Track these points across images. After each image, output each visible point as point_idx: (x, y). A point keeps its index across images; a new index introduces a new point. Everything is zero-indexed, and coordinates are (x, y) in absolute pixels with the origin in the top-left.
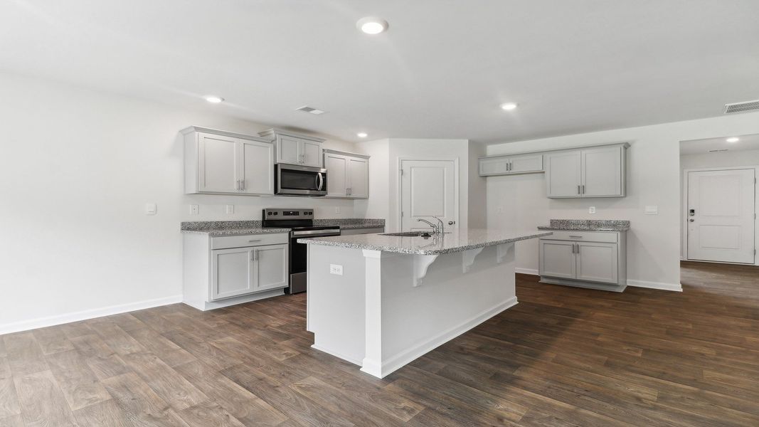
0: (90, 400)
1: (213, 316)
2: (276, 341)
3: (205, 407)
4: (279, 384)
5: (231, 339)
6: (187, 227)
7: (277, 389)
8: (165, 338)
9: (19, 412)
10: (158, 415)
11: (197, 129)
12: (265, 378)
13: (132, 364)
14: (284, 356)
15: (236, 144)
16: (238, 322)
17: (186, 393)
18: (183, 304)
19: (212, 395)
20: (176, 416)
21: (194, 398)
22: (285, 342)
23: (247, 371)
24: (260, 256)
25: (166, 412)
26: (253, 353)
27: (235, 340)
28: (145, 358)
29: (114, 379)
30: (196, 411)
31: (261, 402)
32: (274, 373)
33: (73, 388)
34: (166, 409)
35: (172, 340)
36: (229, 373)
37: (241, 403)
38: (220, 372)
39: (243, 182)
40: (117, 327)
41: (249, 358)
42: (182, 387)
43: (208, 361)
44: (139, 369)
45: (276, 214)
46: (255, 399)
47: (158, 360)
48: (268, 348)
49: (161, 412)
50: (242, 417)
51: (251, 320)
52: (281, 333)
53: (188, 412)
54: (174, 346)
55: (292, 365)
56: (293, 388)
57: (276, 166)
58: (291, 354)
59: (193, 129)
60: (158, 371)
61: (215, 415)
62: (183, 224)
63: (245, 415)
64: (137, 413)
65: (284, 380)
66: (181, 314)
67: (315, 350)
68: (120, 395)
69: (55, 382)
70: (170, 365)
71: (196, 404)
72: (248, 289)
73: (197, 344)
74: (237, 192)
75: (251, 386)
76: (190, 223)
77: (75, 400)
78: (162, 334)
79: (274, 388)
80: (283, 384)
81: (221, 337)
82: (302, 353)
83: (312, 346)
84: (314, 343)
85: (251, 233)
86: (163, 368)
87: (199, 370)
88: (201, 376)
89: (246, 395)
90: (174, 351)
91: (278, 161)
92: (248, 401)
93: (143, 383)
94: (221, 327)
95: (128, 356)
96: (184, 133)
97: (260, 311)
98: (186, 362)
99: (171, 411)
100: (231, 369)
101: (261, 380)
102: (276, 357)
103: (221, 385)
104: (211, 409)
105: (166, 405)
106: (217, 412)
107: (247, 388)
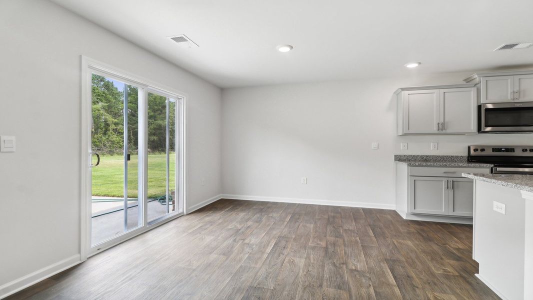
0: (318, 244)
1: (409, 224)
2: (443, 257)
3: (362, 273)
4: (420, 286)
5: (409, 243)
6: (399, 159)
7: (415, 288)
8: (369, 227)
9: (294, 237)
10: (337, 265)
11: (403, 89)
12: (412, 277)
13: (344, 235)
14: (442, 270)
15: (436, 94)
16: (424, 234)
17: (358, 261)
18: (395, 211)
19: (371, 270)
20: (345, 270)
21: (360, 266)
22: (452, 262)
23: (403, 267)
24: (455, 186)
25: (342, 265)
26: (418, 257)
27: (412, 245)
28: (353, 234)
29: (332, 239)
30: (356, 273)
31: (397, 290)
32: (422, 277)
33: (315, 236)
34: (343, 264)
35: (373, 230)
36: (391, 262)
37: (383, 283)
38: (385, 259)
39: (443, 124)
40: (351, 214)
41: (412, 260)
42: (359, 257)
43: (384, 250)
44: (346, 239)
45: (483, 150)
46: (395, 286)
47: (358, 239)
48: (432, 259)
49: (340, 264)
50: (377, 290)
51: (436, 236)
52: (453, 253)
53: (352, 271)
54: (371, 234)
55: (442, 280)
56: (429, 295)
57: (479, 107)
58: (450, 272)
59: (400, 90)
60: (353, 243)
61: (364, 281)
62: (395, 156)
63: (380, 291)
64: (330, 259)
65: (427, 286)
66: (389, 217)
67: (477, 279)
68: (330, 247)
69: (312, 230)
70: (362, 243)
71: (359, 269)
72: (443, 211)
73: (385, 238)
74: (437, 132)
75: (398, 277)
76: (400, 156)
77: (313, 241)
78: (370, 225)
79: (414, 287)
80: (423, 289)
81: (403, 239)
82: (461, 276)
83: (476, 275)
84: (478, 273)
85: (446, 166)
86: (357, 242)
87: (374, 252)
88: (373, 256)
89: (390, 281)
90: (369, 236)
91: (482, 101)
92: (389, 285)
93: (343, 246)
94: (409, 233)
95: (346, 230)
96: (397, 94)
97: (449, 232)
98: (370, 245)
99: (345, 266)
100: (394, 261)
101: (408, 277)
102: (433, 268)
103: (381, 267)
104: (364, 276)
105: (345, 262)
106: (366, 280)
107: (395, 277)
